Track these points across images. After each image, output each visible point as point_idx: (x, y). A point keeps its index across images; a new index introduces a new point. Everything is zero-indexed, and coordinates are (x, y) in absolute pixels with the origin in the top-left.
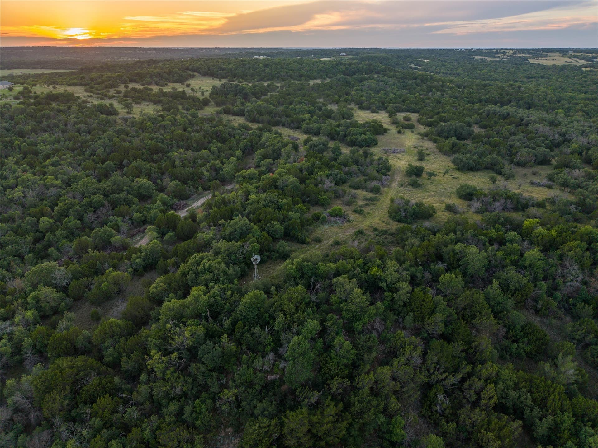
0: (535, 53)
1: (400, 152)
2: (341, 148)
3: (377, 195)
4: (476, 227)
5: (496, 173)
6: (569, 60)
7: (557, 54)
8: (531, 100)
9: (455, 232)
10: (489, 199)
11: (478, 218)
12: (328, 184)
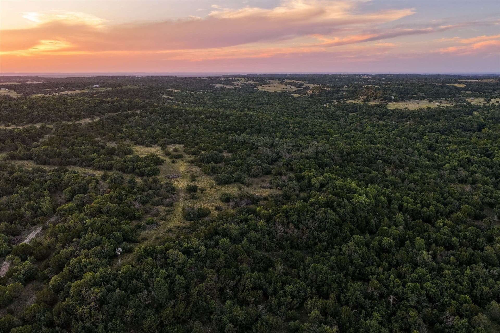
0: (261, 81)
1: (178, 177)
2: (136, 179)
3: (172, 208)
4: (233, 215)
5: (241, 183)
6: (286, 87)
7: (277, 81)
8: (260, 127)
9: (222, 220)
10: (238, 200)
11: (233, 211)
12: (137, 205)
